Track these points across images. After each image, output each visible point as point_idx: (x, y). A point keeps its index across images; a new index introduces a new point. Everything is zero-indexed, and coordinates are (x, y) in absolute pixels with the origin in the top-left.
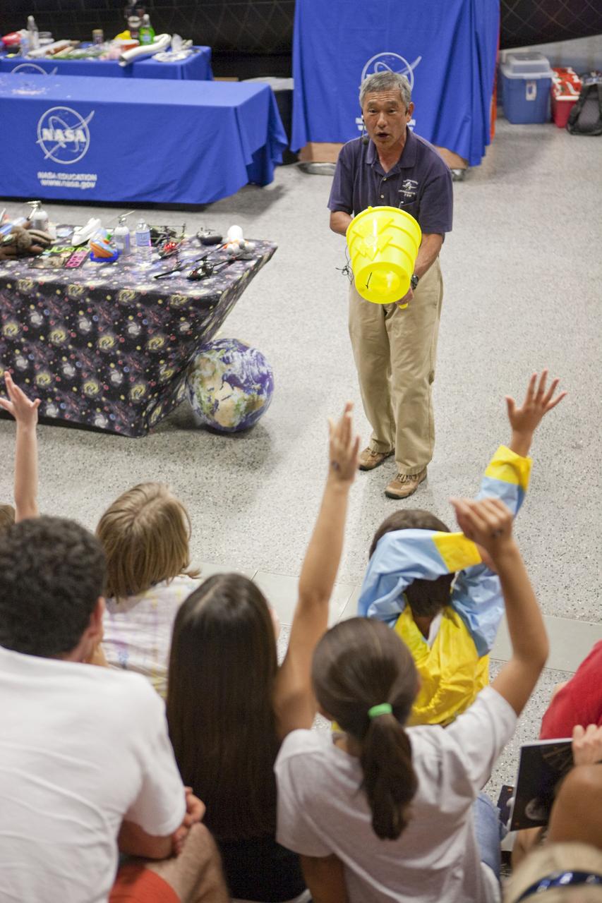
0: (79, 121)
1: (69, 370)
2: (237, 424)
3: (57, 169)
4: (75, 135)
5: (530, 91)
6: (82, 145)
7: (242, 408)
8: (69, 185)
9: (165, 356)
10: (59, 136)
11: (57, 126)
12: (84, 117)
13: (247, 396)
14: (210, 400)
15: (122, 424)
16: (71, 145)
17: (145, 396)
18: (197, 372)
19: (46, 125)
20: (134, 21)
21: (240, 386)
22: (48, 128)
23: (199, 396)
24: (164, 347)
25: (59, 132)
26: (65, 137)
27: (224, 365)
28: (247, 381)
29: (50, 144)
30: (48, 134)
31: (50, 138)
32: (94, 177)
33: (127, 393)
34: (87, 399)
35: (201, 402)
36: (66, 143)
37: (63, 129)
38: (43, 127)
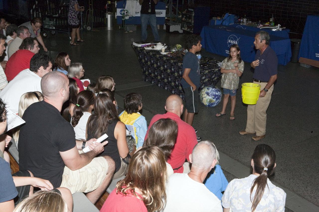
0: (237, 39)
2: (207, 105)
4: (235, 42)
10: (232, 42)
11: (232, 39)
12: (238, 38)
14: (202, 97)
20: (271, 20)
22: (230, 40)
26: (233, 42)
27: (207, 90)
30: (229, 41)
31: (230, 42)
36: (233, 44)
37: (233, 40)
38: (229, 39)
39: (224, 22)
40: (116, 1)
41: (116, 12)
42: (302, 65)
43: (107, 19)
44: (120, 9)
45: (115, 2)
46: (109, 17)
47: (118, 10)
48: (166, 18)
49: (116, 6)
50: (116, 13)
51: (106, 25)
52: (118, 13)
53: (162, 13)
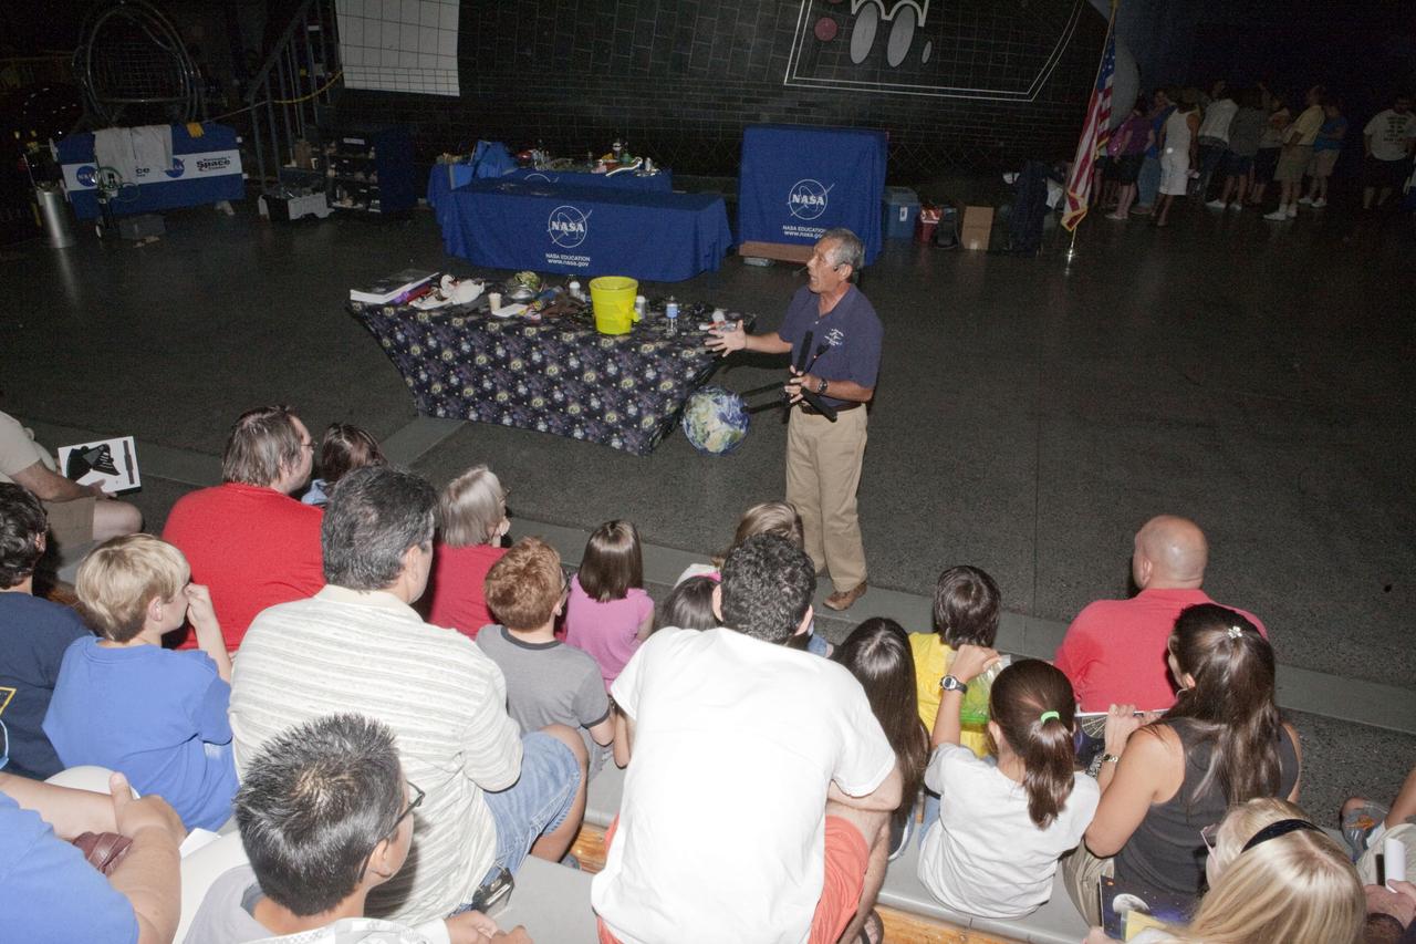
0: (580, 217)
1: (595, 404)
2: (721, 450)
3: (559, 251)
4: (576, 227)
5: (903, 215)
6: (580, 234)
7: (728, 438)
8: (568, 263)
9: (671, 396)
10: (564, 226)
11: (563, 220)
12: (584, 215)
13: (731, 430)
14: (703, 431)
15: (632, 446)
16: (572, 234)
17: (653, 426)
18: (694, 409)
19: (555, 219)
20: (617, 147)
21: (727, 422)
22: (556, 221)
23: (694, 428)
24: (672, 390)
25: (564, 224)
26: (569, 228)
27: (716, 405)
28: (732, 418)
29: (556, 233)
30: (555, 226)
31: (557, 228)
32: (588, 259)
33: (639, 423)
34: (607, 426)
35: (696, 432)
36: (569, 233)
37: (568, 222)
38: (552, 220)
39: (481, 167)
40: (51, 140)
41: (64, 179)
42: (750, 261)
43: (42, 211)
44: (77, 167)
45: (48, 144)
46: (47, 199)
47: (70, 171)
48: (245, 176)
49: (55, 155)
50: (61, 181)
51: (44, 231)
52: (71, 179)
53: (227, 162)
